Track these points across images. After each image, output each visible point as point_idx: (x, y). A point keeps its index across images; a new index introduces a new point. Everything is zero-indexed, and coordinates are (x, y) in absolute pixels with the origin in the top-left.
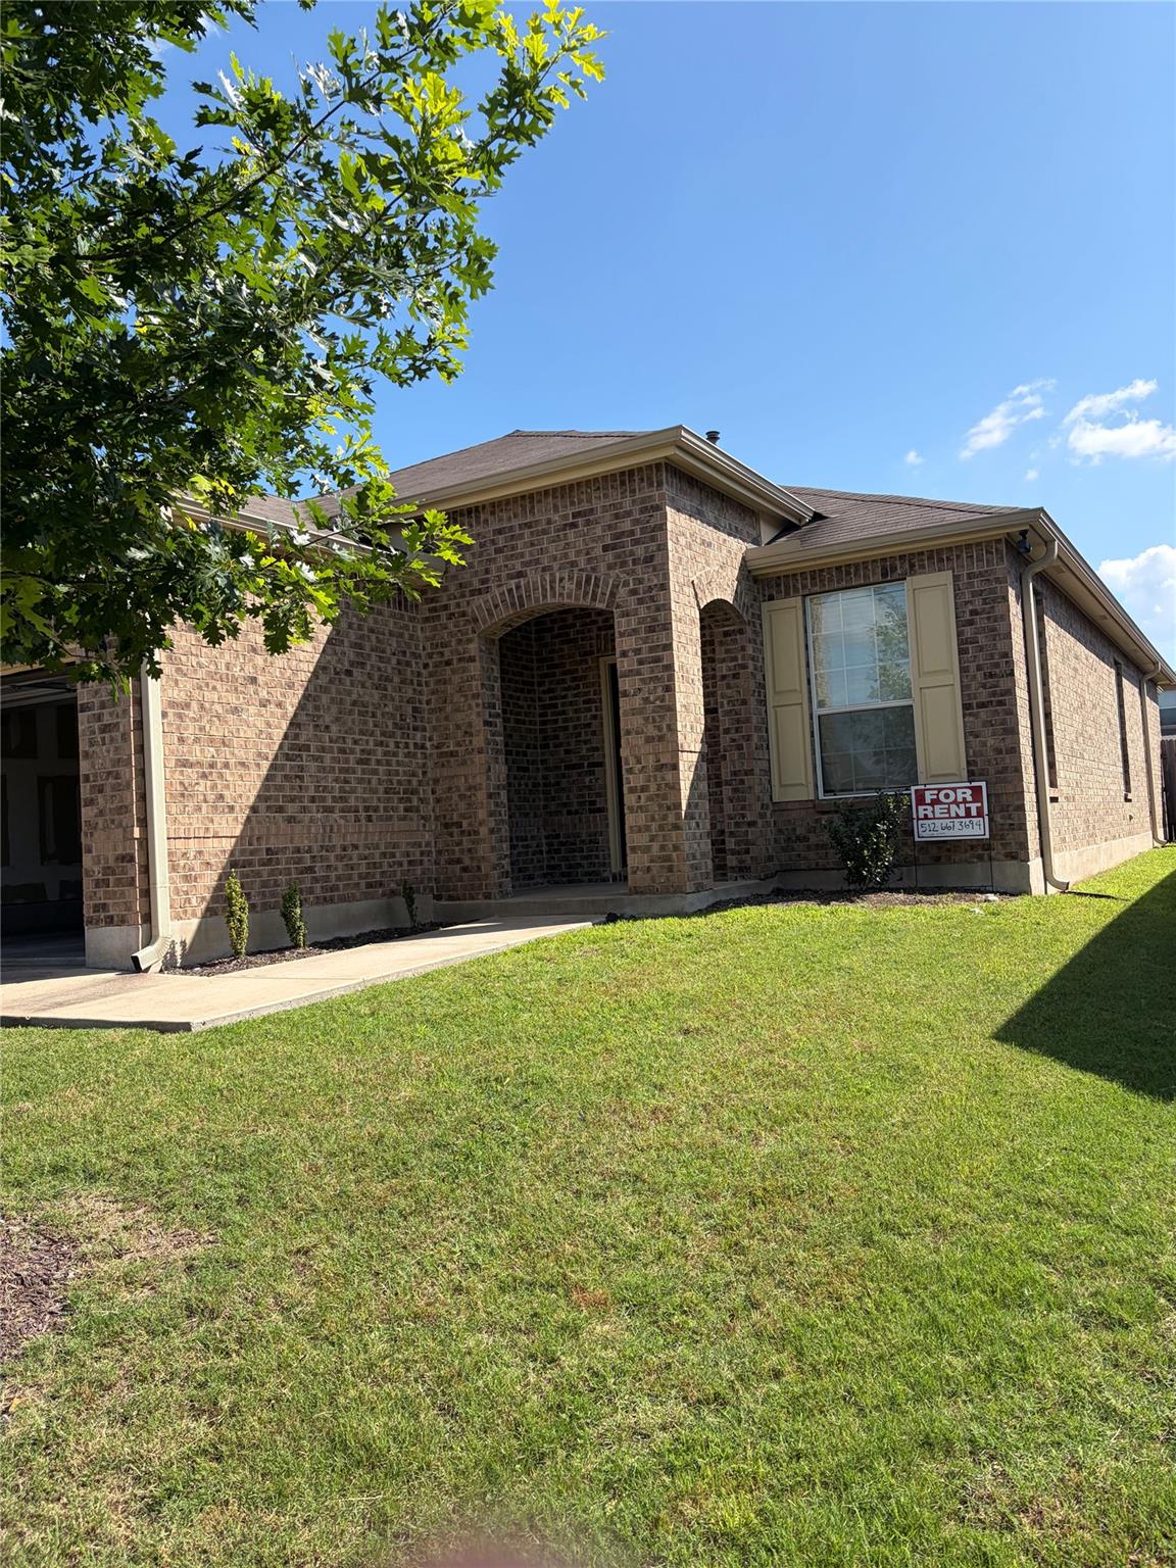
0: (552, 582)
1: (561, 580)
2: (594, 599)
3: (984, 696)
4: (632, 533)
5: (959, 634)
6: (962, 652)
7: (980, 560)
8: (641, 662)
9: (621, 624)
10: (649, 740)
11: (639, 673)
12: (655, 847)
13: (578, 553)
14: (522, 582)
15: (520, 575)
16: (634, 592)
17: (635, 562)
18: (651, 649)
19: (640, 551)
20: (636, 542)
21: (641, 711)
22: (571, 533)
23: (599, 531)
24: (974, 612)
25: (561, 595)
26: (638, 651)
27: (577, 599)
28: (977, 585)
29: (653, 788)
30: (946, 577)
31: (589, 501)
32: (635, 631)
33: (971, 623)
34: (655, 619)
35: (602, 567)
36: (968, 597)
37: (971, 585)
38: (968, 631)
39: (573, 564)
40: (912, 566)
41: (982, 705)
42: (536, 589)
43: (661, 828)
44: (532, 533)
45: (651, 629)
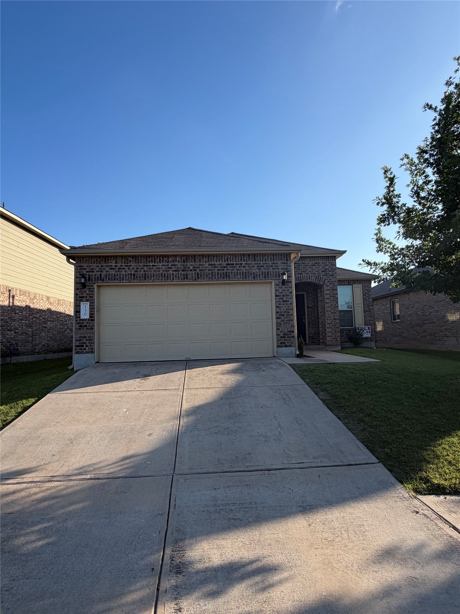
0: (309, 276)
1: (312, 276)
2: (320, 281)
3: (367, 309)
4: (329, 269)
5: (363, 297)
6: (363, 301)
7: (367, 283)
8: (330, 296)
9: (326, 288)
10: (332, 313)
11: (330, 299)
12: (333, 336)
13: (316, 271)
14: (301, 275)
15: (301, 274)
16: (329, 282)
17: (329, 275)
18: (333, 294)
19: (330, 273)
20: (330, 271)
21: (330, 307)
22: (314, 267)
23: (321, 268)
24: (365, 293)
25: (312, 280)
26: (330, 294)
27: (316, 281)
28: (366, 288)
29: (333, 323)
30: (361, 286)
31: (318, 261)
32: (329, 290)
33: (365, 295)
34: (334, 288)
35: (322, 275)
36: (364, 290)
37: (365, 288)
38: (365, 297)
39: (315, 273)
40: (354, 283)
41: (367, 311)
42: (305, 278)
43: (335, 332)
44: (304, 265)
45: (333, 290)
